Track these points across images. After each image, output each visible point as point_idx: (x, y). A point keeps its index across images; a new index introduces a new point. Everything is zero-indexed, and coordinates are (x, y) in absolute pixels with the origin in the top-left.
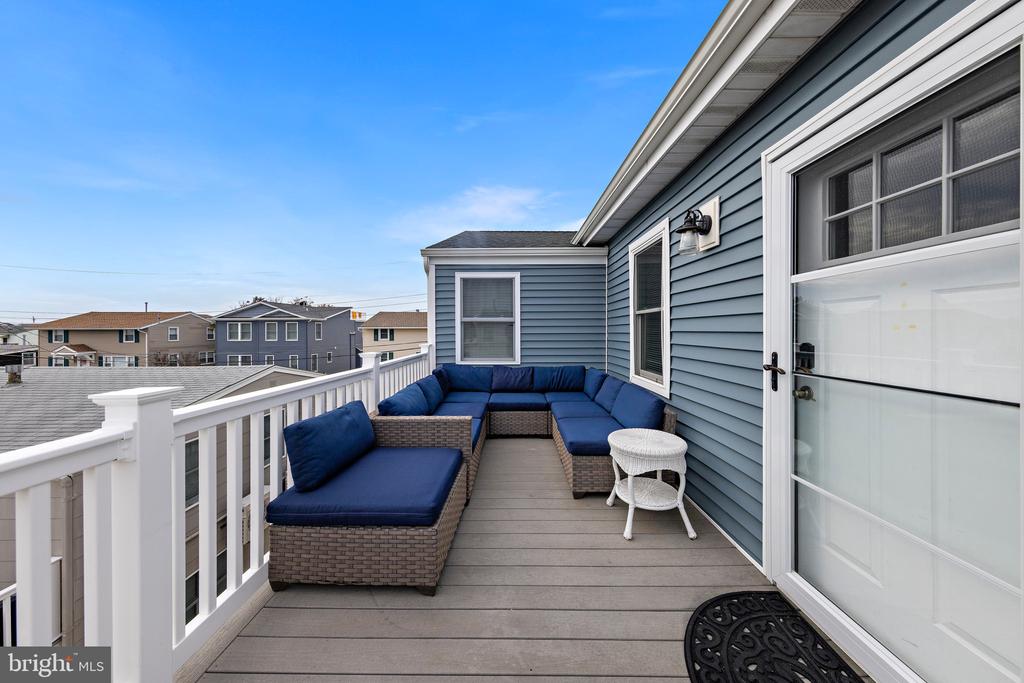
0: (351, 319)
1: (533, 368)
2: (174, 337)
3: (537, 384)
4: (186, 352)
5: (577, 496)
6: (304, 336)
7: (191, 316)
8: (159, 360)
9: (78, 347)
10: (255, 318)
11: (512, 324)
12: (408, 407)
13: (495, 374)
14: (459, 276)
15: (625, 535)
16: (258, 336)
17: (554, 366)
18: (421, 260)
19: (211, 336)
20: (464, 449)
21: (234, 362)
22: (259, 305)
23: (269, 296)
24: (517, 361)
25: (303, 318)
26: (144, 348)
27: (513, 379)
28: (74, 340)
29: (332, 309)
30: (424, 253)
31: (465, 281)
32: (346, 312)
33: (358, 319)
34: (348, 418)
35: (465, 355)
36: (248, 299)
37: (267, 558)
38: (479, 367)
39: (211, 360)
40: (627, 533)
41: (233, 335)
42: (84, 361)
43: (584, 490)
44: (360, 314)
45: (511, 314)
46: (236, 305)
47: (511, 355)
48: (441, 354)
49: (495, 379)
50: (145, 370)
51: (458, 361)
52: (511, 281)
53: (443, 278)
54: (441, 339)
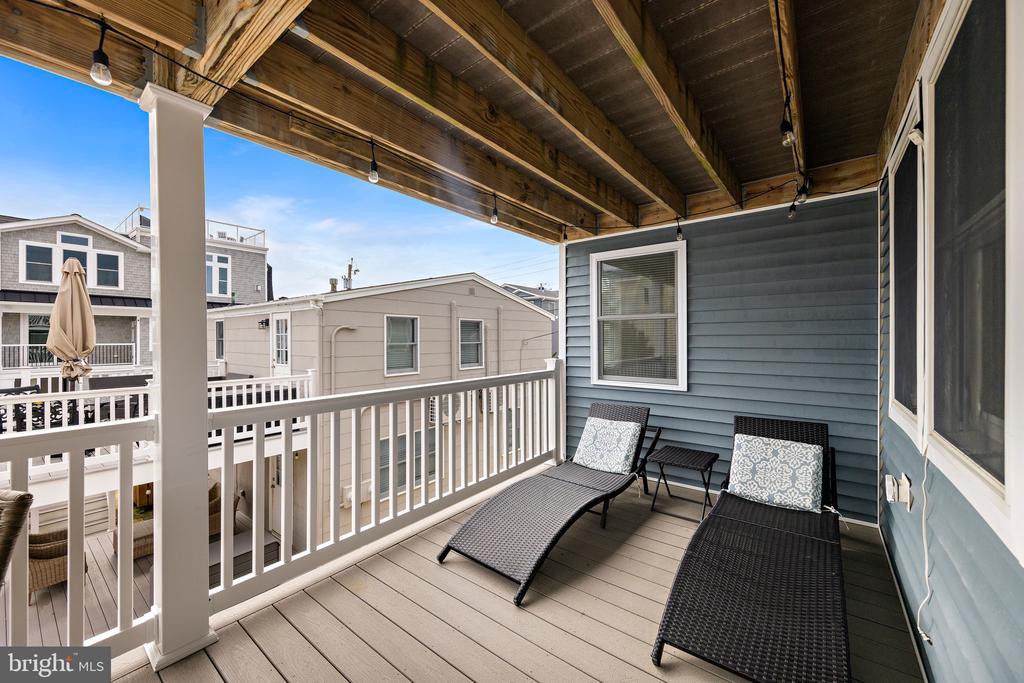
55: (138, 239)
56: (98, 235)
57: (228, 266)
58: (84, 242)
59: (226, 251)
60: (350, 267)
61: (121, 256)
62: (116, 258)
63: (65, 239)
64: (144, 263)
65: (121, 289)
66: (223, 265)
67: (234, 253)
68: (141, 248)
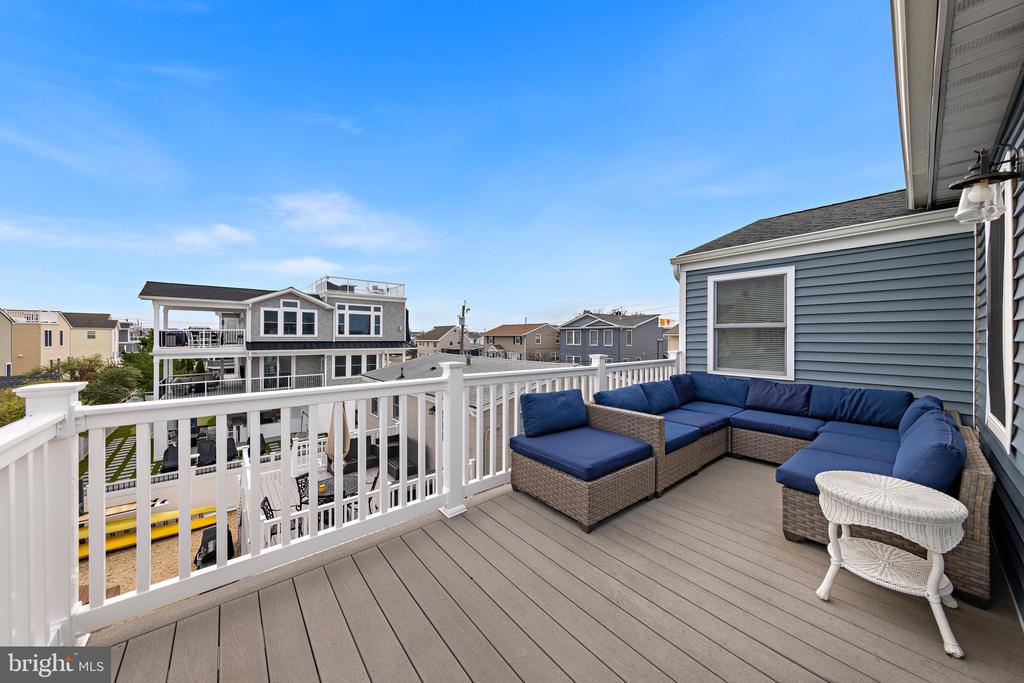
0: (660, 325)
1: (811, 386)
2: (538, 341)
3: (815, 406)
4: (544, 351)
5: (789, 537)
6: (618, 342)
7: (547, 326)
8: (531, 357)
9: (499, 347)
10: (583, 327)
11: (783, 331)
12: (619, 401)
13: (751, 388)
14: (711, 280)
15: (818, 592)
16: (585, 342)
17: (851, 387)
18: (672, 269)
19: (558, 341)
20: (654, 445)
21: (570, 361)
22: (587, 316)
23: (594, 310)
24: (790, 376)
25: (616, 326)
26: (524, 348)
27: (776, 397)
28: (497, 342)
29: (642, 317)
30: (673, 261)
31: (718, 284)
32: (654, 319)
33: (666, 326)
34: (564, 399)
35: (718, 364)
36: (579, 312)
37: (510, 470)
38: (733, 379)
39: (558, 359)
40: (822, 590)
41: (570, 340)
42: (500, 356)
43: (800, 532)
44: (668, 321)
45: (781, 318)
46: (573, 318)
47: (783, 369)
48: (691, 361)
49: (750, 394)
50: (525, 362)
51: (710, 370)
52: (781, 278)
53: (695, 283)
54: (691, 347)
55: (326, 300)
56: (303, 300)
57: (380, 314)
58: (295, 305)
59: (379, 303)
60: (464, 307)
61: (316, 312)
62: (313, 314)
63: (285, 304)
64: (330, 317)
65: (315, 336)
66: (377, 313)
67: (384, 303)
68: (328, 306)
